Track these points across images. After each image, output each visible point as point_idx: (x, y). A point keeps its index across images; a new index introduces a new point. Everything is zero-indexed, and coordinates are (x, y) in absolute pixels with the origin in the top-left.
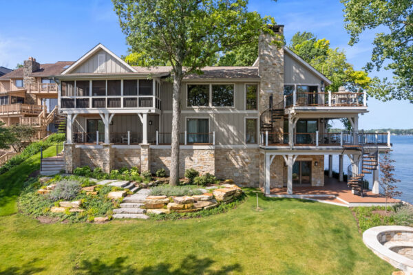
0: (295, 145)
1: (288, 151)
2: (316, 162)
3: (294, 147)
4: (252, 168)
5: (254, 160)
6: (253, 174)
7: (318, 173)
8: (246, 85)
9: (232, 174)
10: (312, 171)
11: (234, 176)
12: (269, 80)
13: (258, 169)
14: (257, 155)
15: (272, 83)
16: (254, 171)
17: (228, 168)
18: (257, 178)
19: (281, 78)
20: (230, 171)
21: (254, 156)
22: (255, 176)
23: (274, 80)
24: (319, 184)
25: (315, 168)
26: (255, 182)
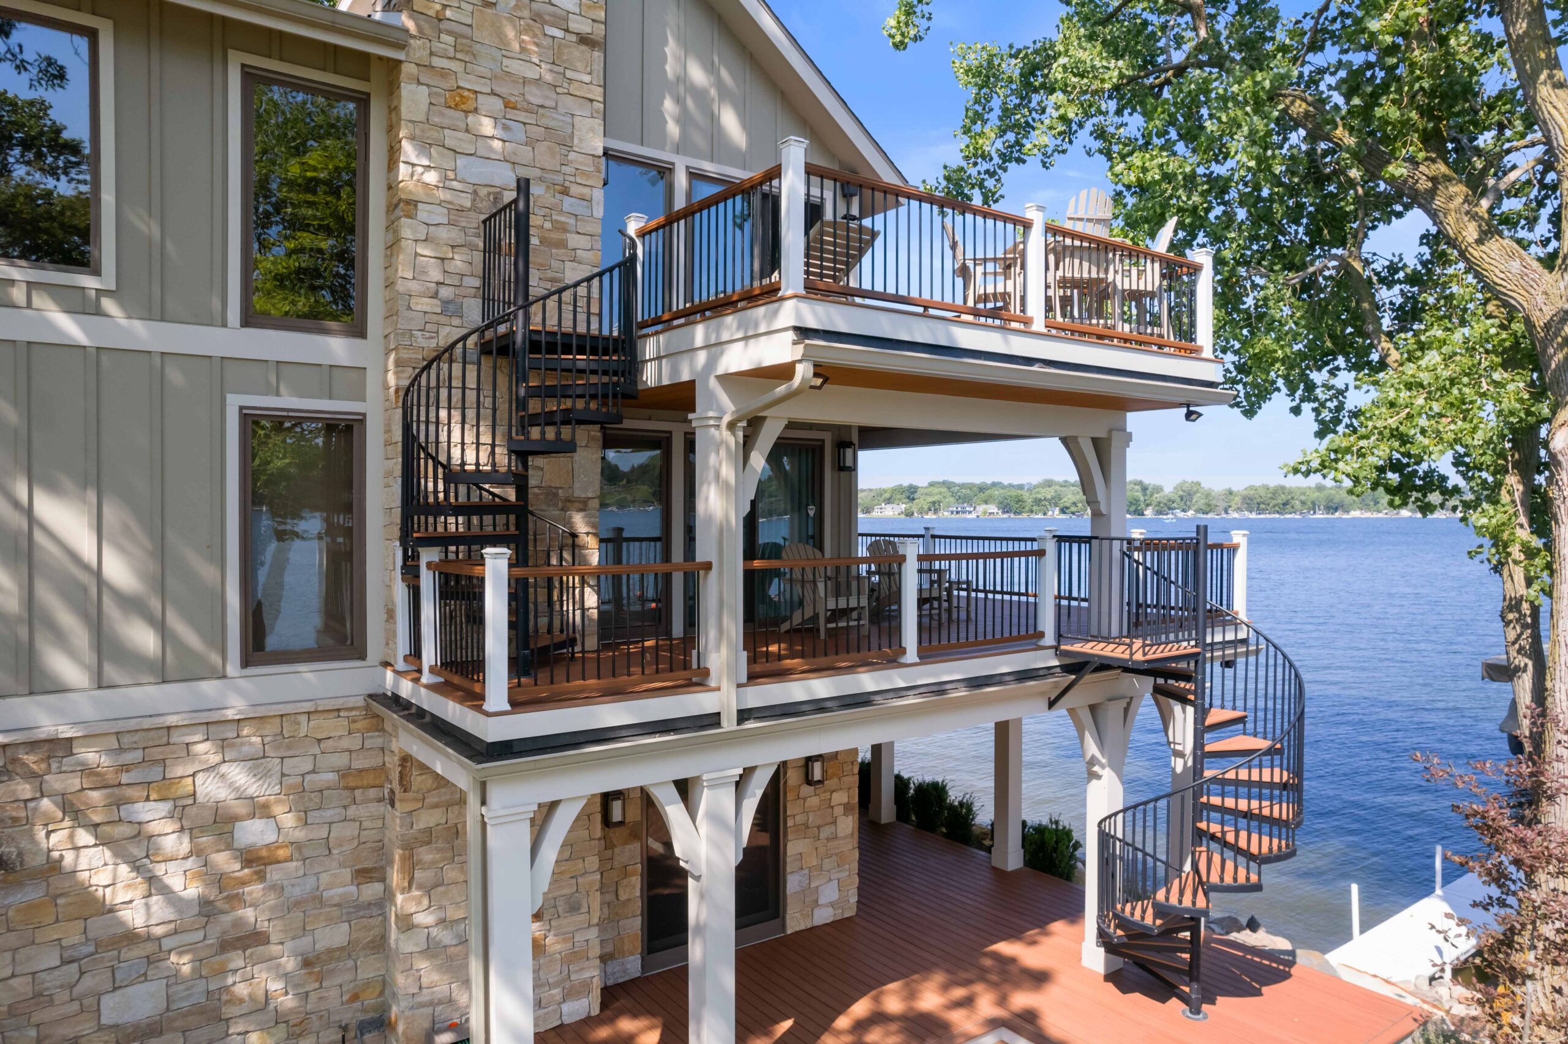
3: (756, 698)
4: (317, 899)
5: (329, 814)
6: (330, 951)
7: (826, 832)
8: (251, 78)
9: (76, 1006)
10: (790, 823)
11: (101, 1028)
12: (480, 70)
13: (372, 891)
14: (357, 764)
15: (507, 105)
16: (331, 921)
17: (21, 955)
18: (368, 984)
19: (587, 78)
20: (50, 981)
21: (331, 777)
22: (351, 963)
23: (525, 81)
24: (832, 905)
25: (805, 799)
26: (345, 1028)
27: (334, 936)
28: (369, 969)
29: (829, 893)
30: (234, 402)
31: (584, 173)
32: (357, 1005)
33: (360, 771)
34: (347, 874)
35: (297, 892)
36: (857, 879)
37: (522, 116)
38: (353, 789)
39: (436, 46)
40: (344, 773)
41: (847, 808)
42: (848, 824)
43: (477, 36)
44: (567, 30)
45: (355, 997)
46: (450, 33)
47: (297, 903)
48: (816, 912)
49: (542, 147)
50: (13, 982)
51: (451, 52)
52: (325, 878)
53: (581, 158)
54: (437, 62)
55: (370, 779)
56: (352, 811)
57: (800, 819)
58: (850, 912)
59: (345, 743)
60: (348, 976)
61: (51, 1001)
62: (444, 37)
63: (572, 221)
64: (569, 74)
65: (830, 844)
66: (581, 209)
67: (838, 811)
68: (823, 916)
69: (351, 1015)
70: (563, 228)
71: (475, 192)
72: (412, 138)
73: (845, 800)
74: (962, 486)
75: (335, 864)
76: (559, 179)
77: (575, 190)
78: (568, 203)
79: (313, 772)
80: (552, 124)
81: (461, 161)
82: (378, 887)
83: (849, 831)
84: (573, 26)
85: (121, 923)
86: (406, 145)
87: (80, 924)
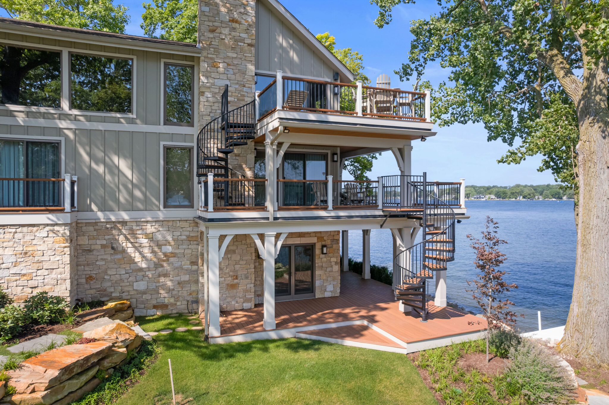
0: (280, 209)
1: (265, 222)
2: (323, 246)
3: (279, 214)
4: (181, 268)
5: (184, 247)
6: (184, 281)
7: (329, 269)
8: (166, 64)
9: (128, 284)
10: (317, 265)
11: (134, 290)
12: (221, 56)
13: (195, 267)
14: (191, 235)
15: (228, 65)
16: (185, 274)
17: (118, 270)
18: (194, 291)
19: (250, 55)
20: (123, 277)
21: (185, 237)
22: (189, 285)
23: (233, 58)
24: (331, 291)
25: (322, 259)
26: (188, 301)
27: (186, 278)
28: (194, 288)
29: (330, 288)
30: (162, 143)
31: (249, 81)
32: (191, 296)
33: (192, 236)
34: (188, 262)
35: (176, 265)
36: (339, 285)
37: (232, 67)
38: (190, 241)
39: (209, 52)
40: (188, 237)
41: (336, 263)
42: (337, 268)
43: (220, 47)
44: (244, 43)
45: (190, 294)
46: (213, 48)
47: (177, 268)
48: (326, 293)
49: (238, 75)
50: (116, 276)
51: (213, 53)
52: (183, 263)
53: (249, 77)
54: (210, 56)
55: (194, 239)
56: (190, 247)
57: (320, 264)
58: (338, 295)
59: (188, 229)
60: (189, 288)
61: (124, 282)
62: (211, 49)
63: (246, 94)
64: (245, 55)
65: (330, 273)
66: (249, 91)
67: (333, 264)
68: (327, 294)
69: (190, 298)
70: (244, 96)
71: (219, 88)
72: (203, 76)
73: (336, 260)
74: (480, 187)
75: (185, 260)
76: (242, 83)
77: (247, 85)
78: (245, 89)
79: (180, 235)
80: (240, 68)
81: (216, 80)
82: (196, 267)
83: (337, 270)
84: (246, 42)
85: (138, 266)
86: (201, 77)
87: (129, 265)
